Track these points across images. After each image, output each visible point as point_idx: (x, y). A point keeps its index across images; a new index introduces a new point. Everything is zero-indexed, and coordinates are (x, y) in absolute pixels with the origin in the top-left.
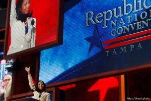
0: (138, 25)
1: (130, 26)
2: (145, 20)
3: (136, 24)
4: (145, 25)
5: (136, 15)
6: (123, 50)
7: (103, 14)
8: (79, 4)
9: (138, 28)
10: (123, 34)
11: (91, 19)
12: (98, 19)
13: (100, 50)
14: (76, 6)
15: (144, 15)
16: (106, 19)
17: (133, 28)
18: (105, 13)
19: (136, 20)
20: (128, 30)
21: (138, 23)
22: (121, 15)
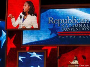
0: (74, 29)
1: (70, 29)
2: (77, 27)
3: (73, 29)
4: (77, 30)
5: (73, 25)
6: (67, 37)
7: (58, 20)
8: (45, 12)
9: (74, 30)
10: (67, 31)
11: (52, 21)
12: (55, 22)
13: (56, 35)
14: (44, 13)
15: (76, 25)
16: (59, 23)
17: (72, 30)
18: (59, 20)
19: (73, 27)
20: (69, 30)
21: (74, 28)
22: (66, 23)
